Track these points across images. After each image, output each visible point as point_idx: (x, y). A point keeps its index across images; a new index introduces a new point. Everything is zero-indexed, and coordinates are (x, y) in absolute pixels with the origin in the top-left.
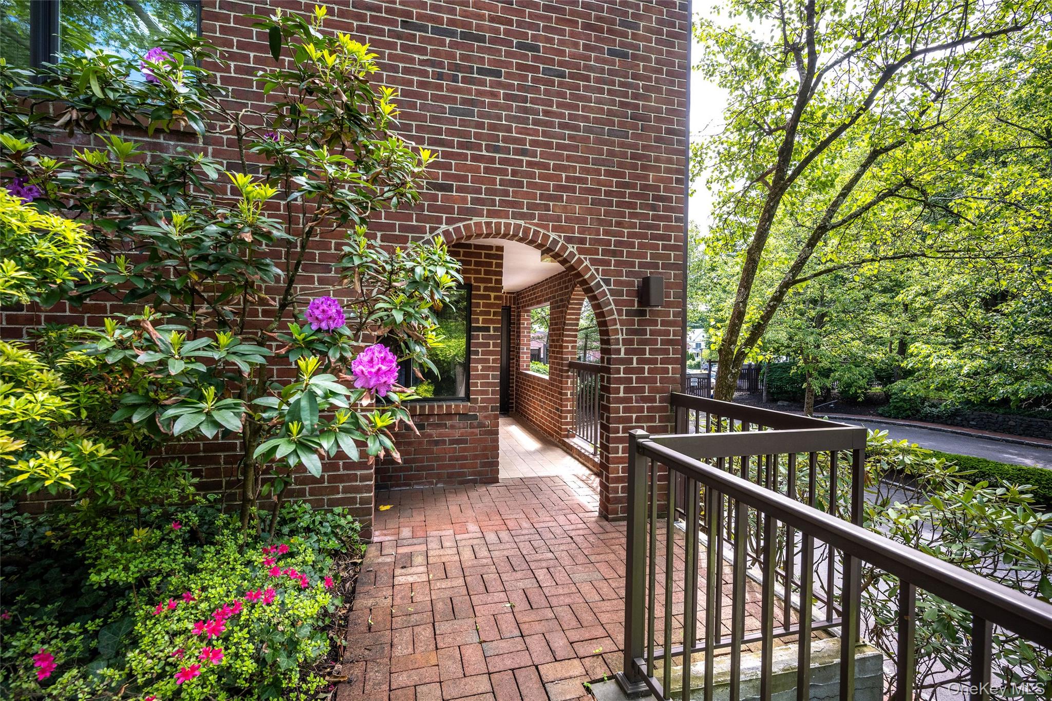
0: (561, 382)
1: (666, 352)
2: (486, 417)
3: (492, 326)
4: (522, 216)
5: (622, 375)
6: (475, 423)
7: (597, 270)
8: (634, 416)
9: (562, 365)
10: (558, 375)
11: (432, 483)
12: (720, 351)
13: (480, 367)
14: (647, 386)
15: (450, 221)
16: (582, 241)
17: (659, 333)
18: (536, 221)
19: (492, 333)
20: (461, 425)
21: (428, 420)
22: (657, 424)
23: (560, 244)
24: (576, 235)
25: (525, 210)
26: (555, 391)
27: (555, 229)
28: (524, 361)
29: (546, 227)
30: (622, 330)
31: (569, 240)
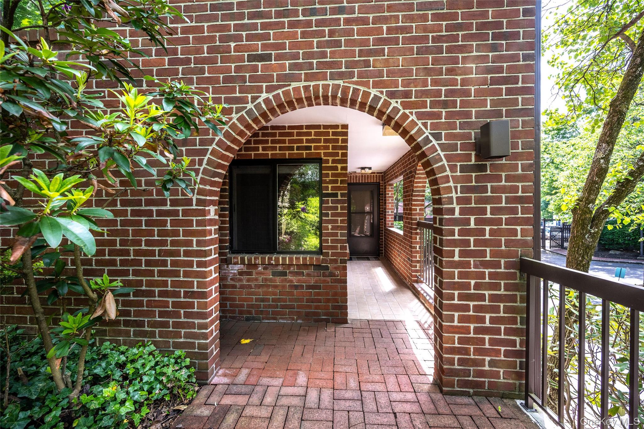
0: (411, 238)
1: (514, 211)
2: (336, 268)
3: (339, 192)
4: (341, 76)
5: (457, 237)
6: (327, 272)
7: (425, 125)
8: (473, 282)
9: (412, 224)
10: (409, 232)
11: (293, 319)
12: (574, 211)
13: (330, 227)
14: (488, 250)
15: (269, 89)
16: (407, 94)
17: (503, 190)
18: (355, 79)
19: (339, 198)
20: (316, 274)
21: (289, 269)
22: (502, 292)
23: (382, 101)
24: (400, 88)
25: (343, 69)
26: (407, 245)
27: (376, 85)
28: (389, 221)
29: (366, 84)
30: (456, 188)
31: (392, 95)
